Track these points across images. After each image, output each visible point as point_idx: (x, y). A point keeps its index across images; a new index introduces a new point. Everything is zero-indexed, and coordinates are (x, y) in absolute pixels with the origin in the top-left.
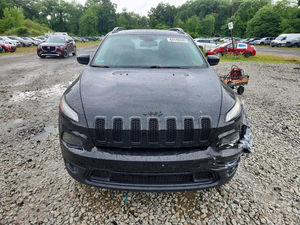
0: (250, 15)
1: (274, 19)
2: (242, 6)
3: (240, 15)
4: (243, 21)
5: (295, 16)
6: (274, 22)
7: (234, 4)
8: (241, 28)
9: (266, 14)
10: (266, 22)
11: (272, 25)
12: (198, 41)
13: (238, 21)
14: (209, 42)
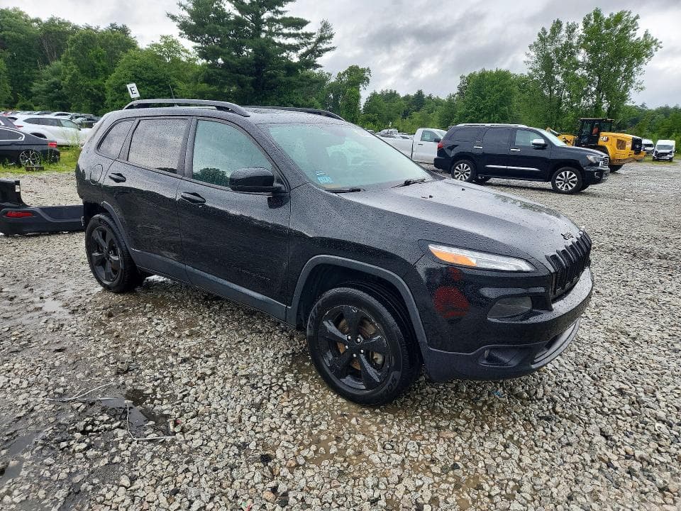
0: (99, 64)
1: (161, 81)
2: (74, 41)
3: (75, 63)
4: (89, 77)
5: (201, 78)
6: (162, 86)
7: (45, 34)
8: (88, 93)
9: (140, 67)
10: (147, 85)
11: (160, 91)
12: (28, 121)
13: (74, 75)
14: (58, 123)
